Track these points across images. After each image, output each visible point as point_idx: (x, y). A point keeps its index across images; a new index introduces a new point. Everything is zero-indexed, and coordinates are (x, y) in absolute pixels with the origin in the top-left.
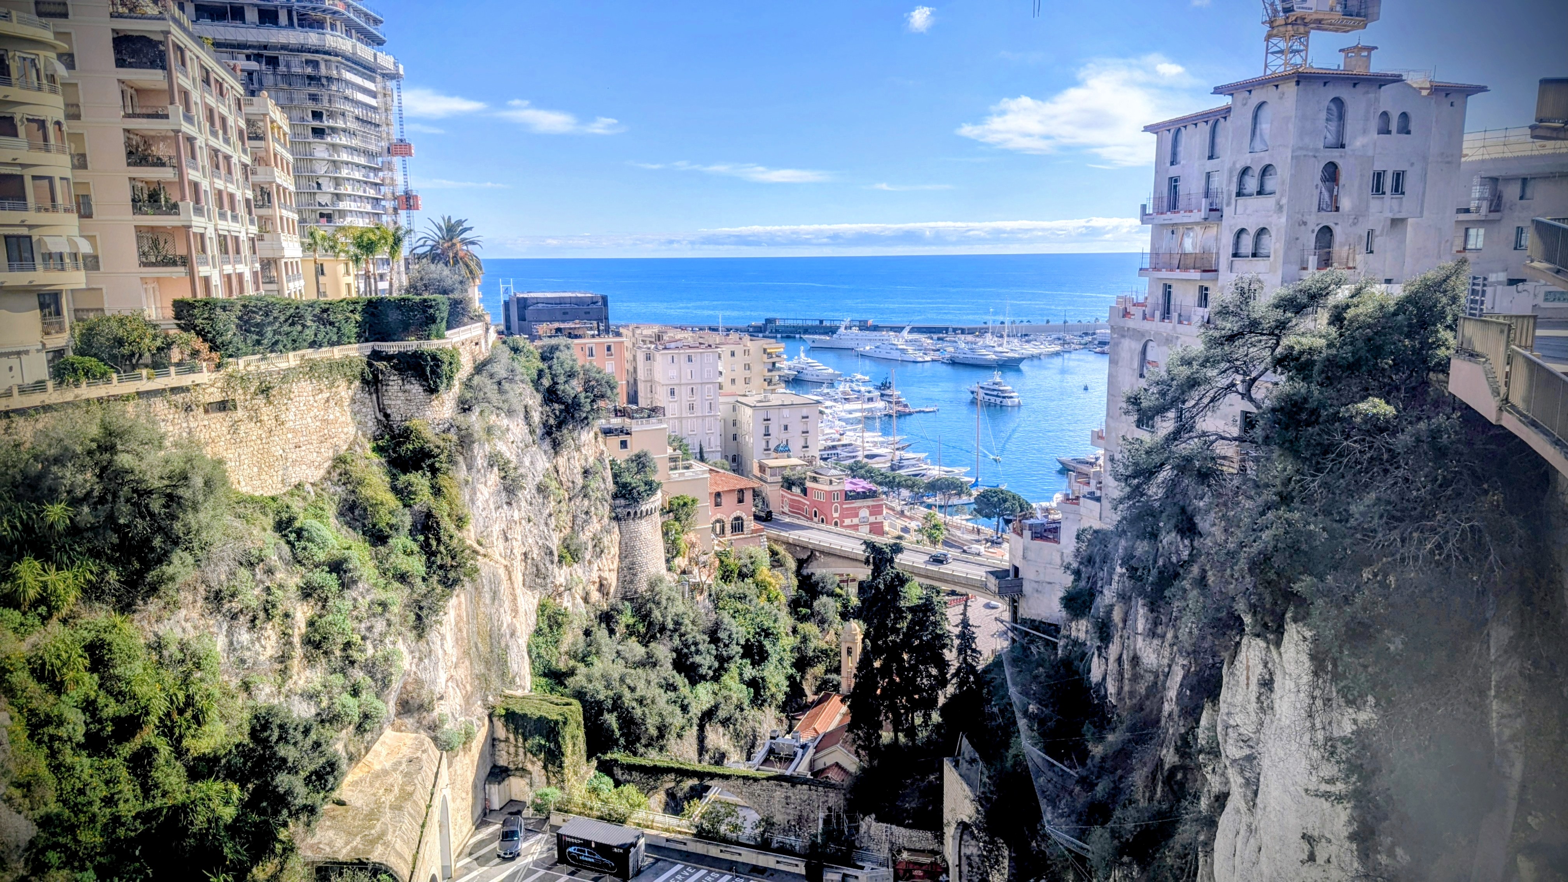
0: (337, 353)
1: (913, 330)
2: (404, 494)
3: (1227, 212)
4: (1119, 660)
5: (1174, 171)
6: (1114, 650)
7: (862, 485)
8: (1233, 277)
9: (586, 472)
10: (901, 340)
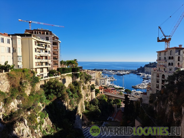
0: (69, 73)
1: (112, 70)
2: (76, 88)
3: (167, 61)
4: (158, 108)
5: (160, 56)
6: (157, 106)
7: (113, 88)
8: (169, 67)
9: (88, 86)
10: (111, 71)
